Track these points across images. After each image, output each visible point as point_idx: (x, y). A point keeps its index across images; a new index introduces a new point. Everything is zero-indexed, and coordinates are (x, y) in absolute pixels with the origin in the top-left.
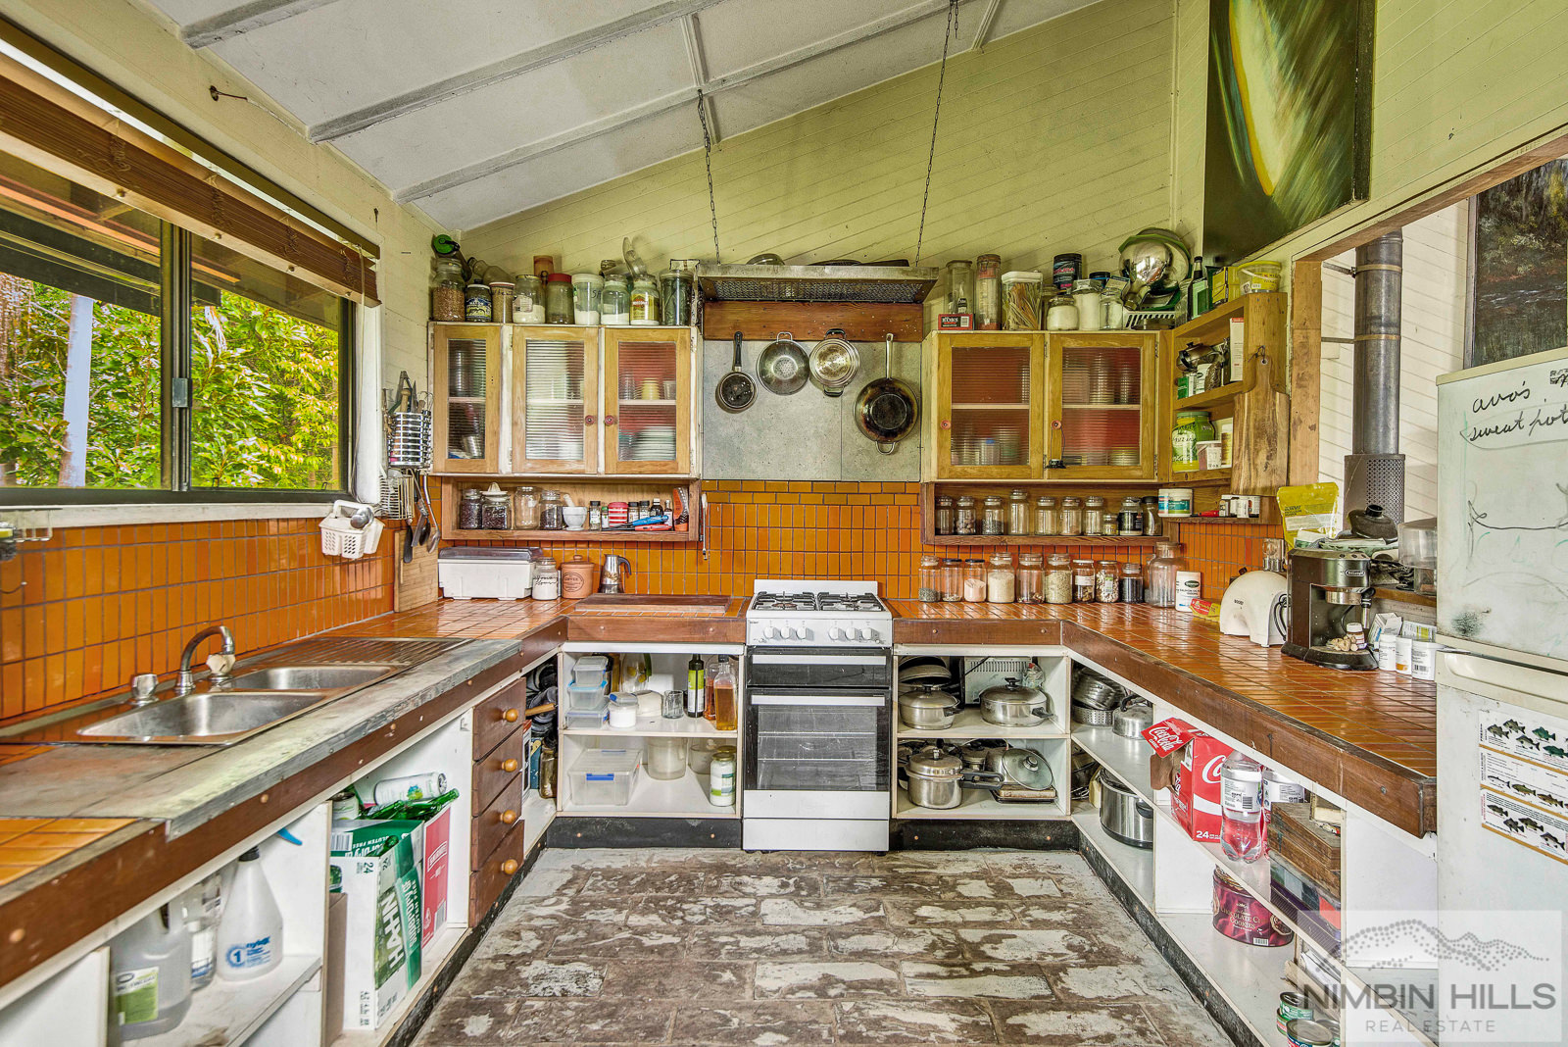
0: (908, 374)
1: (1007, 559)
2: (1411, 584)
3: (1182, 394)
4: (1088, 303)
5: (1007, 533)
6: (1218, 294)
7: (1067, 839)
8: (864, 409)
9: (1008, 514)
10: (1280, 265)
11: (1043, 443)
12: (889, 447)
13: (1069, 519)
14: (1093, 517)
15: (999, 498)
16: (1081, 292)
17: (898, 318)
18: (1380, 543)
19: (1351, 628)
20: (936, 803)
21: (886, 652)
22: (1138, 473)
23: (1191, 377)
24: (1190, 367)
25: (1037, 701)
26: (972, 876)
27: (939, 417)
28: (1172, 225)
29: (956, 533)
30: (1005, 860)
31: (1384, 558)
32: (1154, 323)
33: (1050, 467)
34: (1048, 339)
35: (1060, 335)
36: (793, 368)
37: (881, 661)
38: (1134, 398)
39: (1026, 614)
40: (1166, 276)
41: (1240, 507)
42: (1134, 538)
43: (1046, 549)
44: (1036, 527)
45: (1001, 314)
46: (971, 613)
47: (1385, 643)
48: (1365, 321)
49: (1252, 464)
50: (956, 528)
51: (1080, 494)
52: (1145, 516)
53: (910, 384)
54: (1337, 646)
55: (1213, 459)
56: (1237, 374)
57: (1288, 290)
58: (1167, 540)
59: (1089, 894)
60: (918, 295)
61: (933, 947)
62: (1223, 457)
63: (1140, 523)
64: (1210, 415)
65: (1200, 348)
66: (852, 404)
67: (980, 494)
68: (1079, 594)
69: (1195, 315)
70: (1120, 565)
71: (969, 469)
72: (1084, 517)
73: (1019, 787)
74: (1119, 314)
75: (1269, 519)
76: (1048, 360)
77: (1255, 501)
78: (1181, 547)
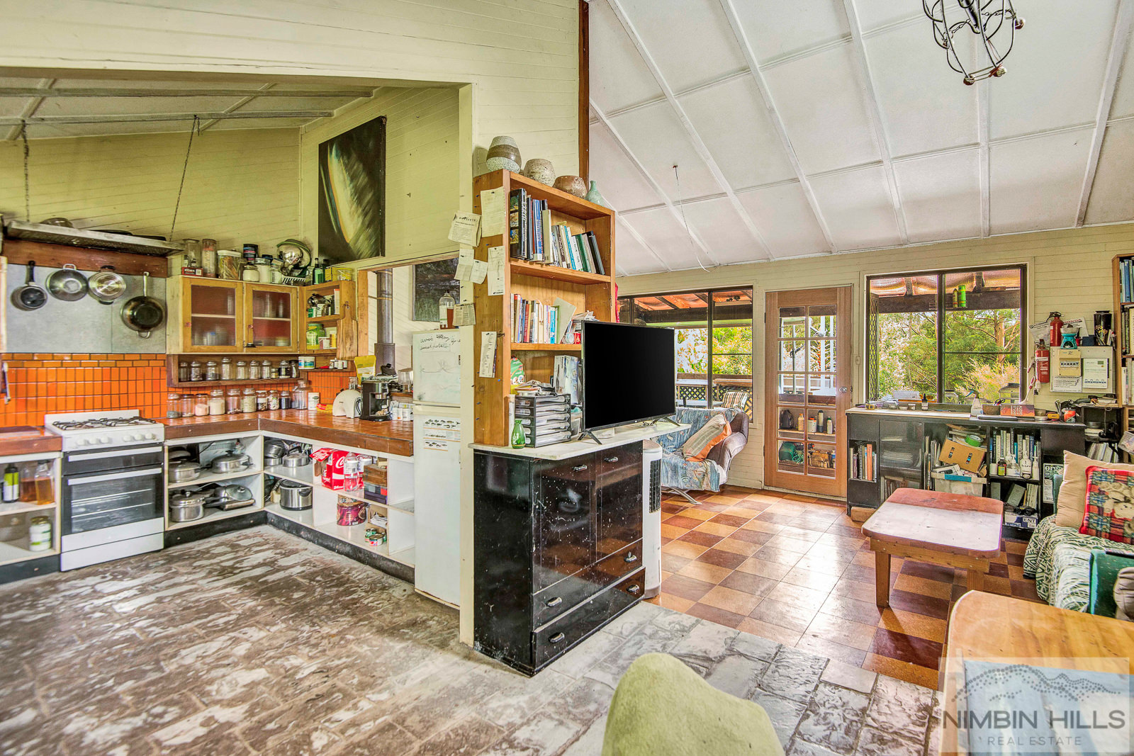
0: (157, 295)
1: (220, 393)
2: (401, 391)
3: (310, 316)
4: (264, 270)
5: (220, 379)
6: (328, 277)
7: (261, 519)
8: (128, 312)
9: (221, 370)
10: (353, 270)
11: (243, 336)
12: (144, 334)
13: (254, 371)
14: (266, 370)
15: (215, 362)
16: (260, 264)
17: (151, 264)
18: (391, 377)
19: (383, 407)
20: (190, 518)
21: (161, 444)
22: (291, 350)
23: (314, 308)
24: (314, 304)
25: (243, 460)
26: (216, 546)
27: (184, 320)
28: (300, 238)
29: (190, 381)
30: (231, 536)
31: (393, 382)
32: (296, 283)
33: (248, 346)
34: (244, 285)
35: (250, 283)
36: (78, 286)
37: (159, 449)
38: (287, 314)
39: (232, 418)
40: (300, 262)
41: (339, 365)
42: (287, 379)
43: (241, 386)
44: (236, 376)
45: (217, 269)
46: (199, 421)
47: (394, 411)
48: (380, 292)
49: (344, 347)
50: (190, 378)
51: (259, 359)
52: (291, 369)
53: (160, 300)
54: (379, 414)
55: (326, 345)
56: (337, 312)
57: (356, 280)
58: (302, 379)
59: (277, 537)
60: (164, 255)
61: (210, 572)
62: (330, 344)
63: (289, 372)
64: (323, 326)
65: (318, 296)
66: (119, 309)
67: (204, 360)
68: (260, 407)
69: (317, 283)
70: (280, 392)
71: (202, 347)
72: (262, 370)
73: (235, 501)
74: (279, 277)
75: (351, 369)
76: (245, 295)
77: (345, 362)
78: (310, 382)
